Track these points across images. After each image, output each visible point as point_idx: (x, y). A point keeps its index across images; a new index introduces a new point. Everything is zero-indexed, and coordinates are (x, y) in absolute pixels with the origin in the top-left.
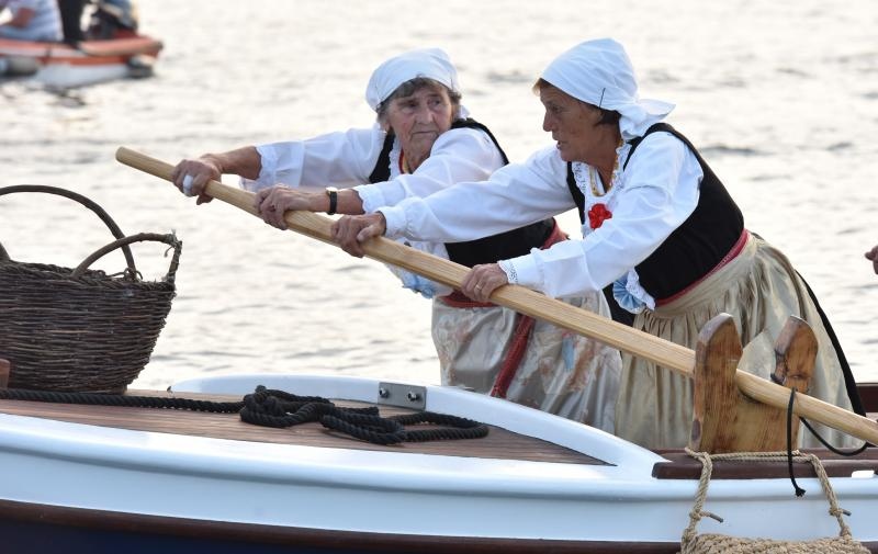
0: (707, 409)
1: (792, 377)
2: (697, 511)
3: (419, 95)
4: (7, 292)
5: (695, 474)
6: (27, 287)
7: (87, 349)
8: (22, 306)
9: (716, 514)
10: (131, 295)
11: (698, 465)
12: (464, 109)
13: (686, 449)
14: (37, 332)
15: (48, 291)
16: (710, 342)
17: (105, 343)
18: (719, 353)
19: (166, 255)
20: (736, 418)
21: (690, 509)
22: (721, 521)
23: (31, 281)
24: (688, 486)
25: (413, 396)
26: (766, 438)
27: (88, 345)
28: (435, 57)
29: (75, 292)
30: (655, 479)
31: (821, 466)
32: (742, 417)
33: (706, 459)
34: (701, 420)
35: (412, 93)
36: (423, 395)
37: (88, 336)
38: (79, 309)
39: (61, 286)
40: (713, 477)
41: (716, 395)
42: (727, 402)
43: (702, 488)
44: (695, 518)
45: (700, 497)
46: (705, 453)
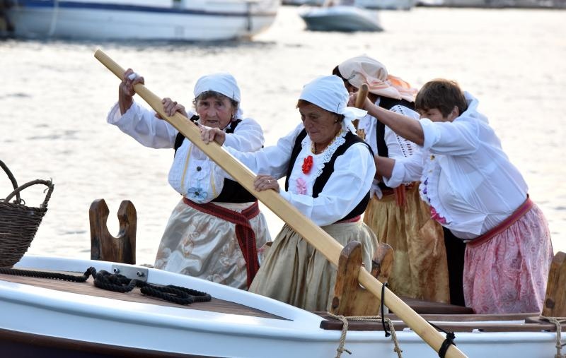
0: (344, 292)
1: (382, 276)
2: (341, 348)
3: (211, 101)
5: (340, 327)
7: (7, 243)
9: (348, 350)
11: (341, 323)
12: (240, 110)
13: (328, 313)
16: (349, 256)
17: (16, 240)
18: (353, 262)
19: (44, 192)
20: (356, 297)
21: (337, 346)
22: (350, 353)
24: (336, 334)
25: (141, 274)
26: (367, 308)
27: (8, 241)
28: (226, 80)
29: (6, 211)
30: (323, 330)
31: (392, 325)
32: (358, 297)
33: (344, 319)
34: (340, 298)
35: (206, 99)
36: (145, 274)
37: (9, 236)
38: (6, 221)
40: (348, 330)
41: (349, 284)
42: (352, 289)
43: (344, 335)
44: (340, 351)
45: (342, 340)
46: (342, 316)
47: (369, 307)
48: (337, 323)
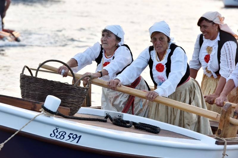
0: (224, 127)
2: (224, 153)
4: (60, 89)
5: (223, 144)
6: (65, 88)
7: (75, 104)
8: (63, 93)
9: (227, 154)
10: (86, 91)
11: (224, 141)
13: (216, 136)
14: (66, 100)
15: (69, 89)
16: (227, 110)
18: (228, 113)
20: (228, 129)
21: (222, 153)
22: (227, 156)
23: (66, 86)
24: (221, 147)
25: (120, 116)
29: (76, 90)
30: (216, 145)
34: (222, 130)
36: (122, 116)
37: (76, 101)
38: (75, 94)
39: (73, 88)
40: (227, 145)
41: (226, 123)
42: (227, 125)
43: (225, 147)
44: (224, 155)
45: (225, 150)
46: (223, 138)
47: (233, 134)
48: (222, 142)
